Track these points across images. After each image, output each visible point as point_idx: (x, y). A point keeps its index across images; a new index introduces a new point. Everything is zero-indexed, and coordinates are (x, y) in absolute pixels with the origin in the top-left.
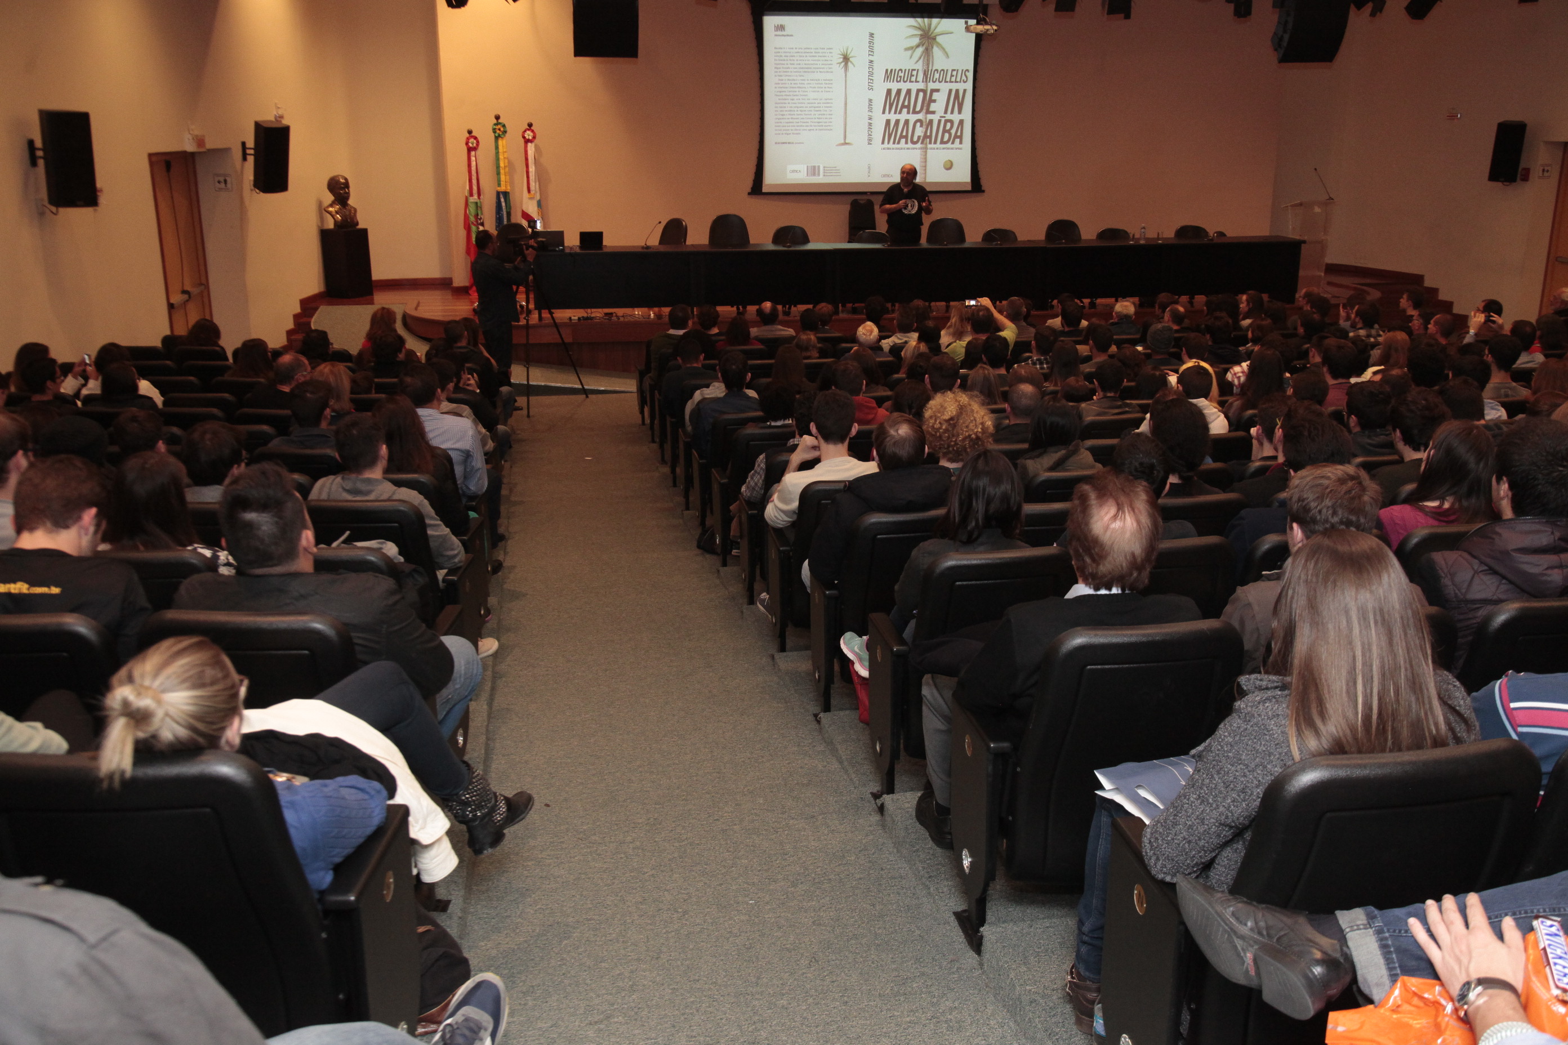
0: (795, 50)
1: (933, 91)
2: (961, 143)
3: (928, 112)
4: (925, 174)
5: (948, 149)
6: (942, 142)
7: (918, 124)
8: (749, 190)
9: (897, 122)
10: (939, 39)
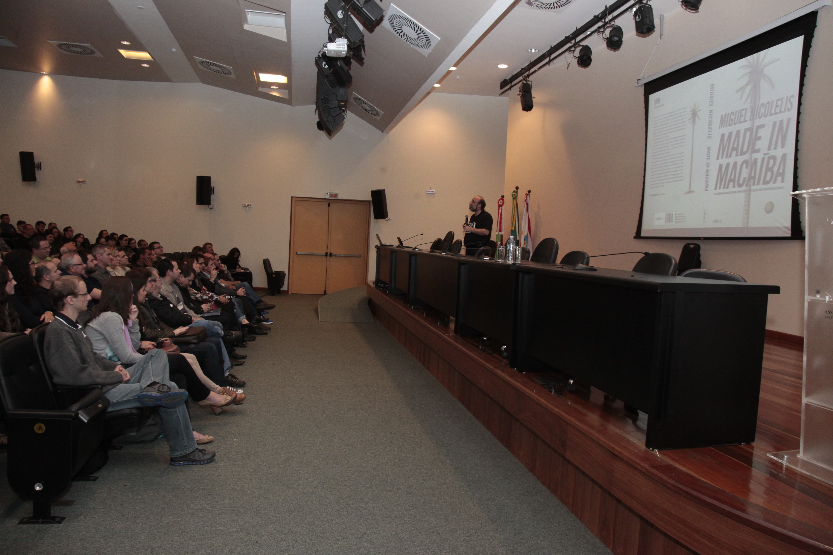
2: (782, 181)
3: (753, 151)
4: (748, 218)
5: (770, 189)
6: (765, 182)
7: (745, 165)
8: (634, 235)
9: (728, 165)
10: (766, 70)
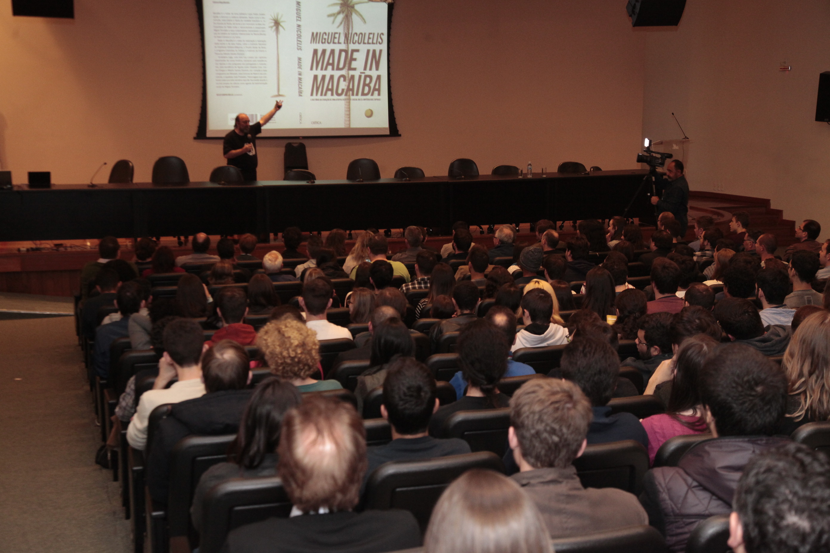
0: (231, 15)
1: (353, 51)
2: (379, 94)
3: (350, 69)
4: (350, 121)
5: (369, 100)
6: (363, 94)
7: (342, 79)
8: (195, 135)
9: (324, 77)
10: (357, 7)
